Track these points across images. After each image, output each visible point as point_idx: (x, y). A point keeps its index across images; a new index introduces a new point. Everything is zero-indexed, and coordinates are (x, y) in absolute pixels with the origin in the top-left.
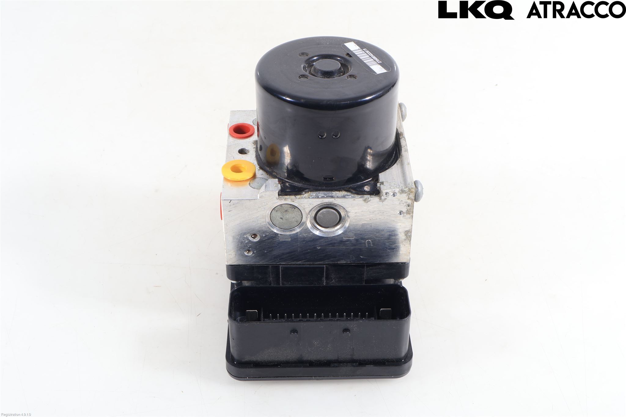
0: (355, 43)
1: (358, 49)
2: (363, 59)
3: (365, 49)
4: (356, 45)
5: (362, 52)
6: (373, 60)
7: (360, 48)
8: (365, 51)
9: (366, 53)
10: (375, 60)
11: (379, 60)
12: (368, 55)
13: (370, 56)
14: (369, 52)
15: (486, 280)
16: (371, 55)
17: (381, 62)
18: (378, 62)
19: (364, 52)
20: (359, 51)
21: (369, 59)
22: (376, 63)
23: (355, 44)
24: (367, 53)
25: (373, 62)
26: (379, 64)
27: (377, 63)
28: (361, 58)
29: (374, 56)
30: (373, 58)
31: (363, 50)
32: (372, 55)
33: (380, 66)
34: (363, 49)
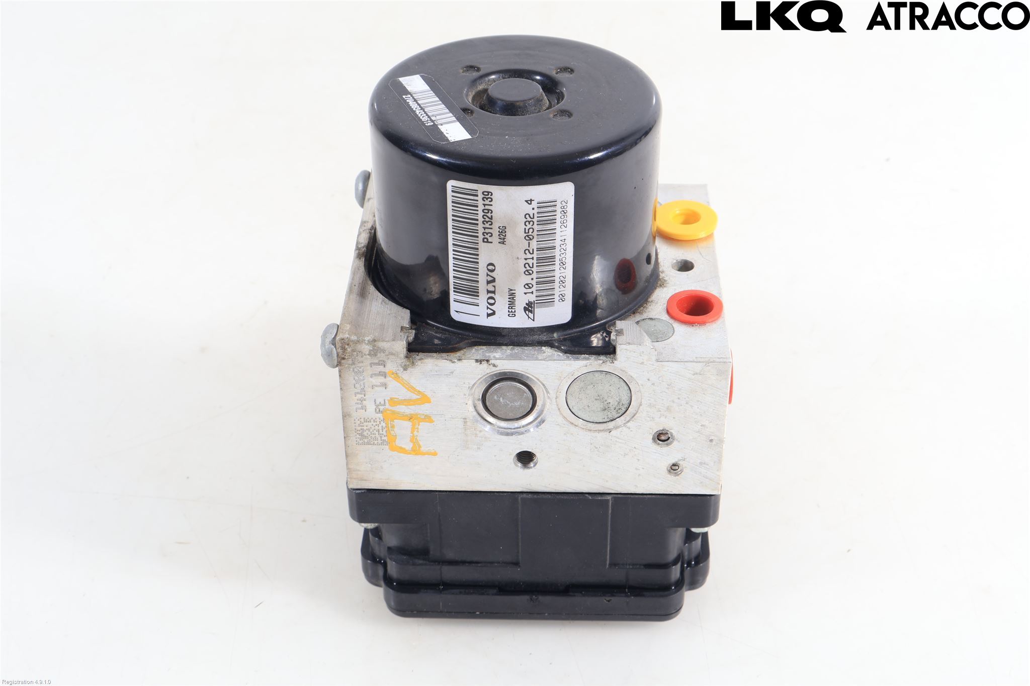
0: (447, 137)
1: (444, 126)
2: (439, 104)
3: (429, 124)
4: (445, 133)
5: (438, 117)
6: (418, 102)
7: (439, 127)
8: (431, 120)
9: (429, 117)
10: (415, 100)
11: (407, 101)
12: (425, 113)
13: (422, 109)
14: (421, 118)
15: (849, 551)
16: (420, 113)
17: (404, 97)
18: (410, 96)
19: (433, 118)
20: (443, 121)
21: (425, 103)
22: (414, 95)
23: (447, 135)
24: (427, 115)
25: (420, 97)
26: (410, 93)
27: (412, 96)
28: (443, 106)
29: (414, 109)
30: (419, 104)
31: (433, 121)
32: (417, 112)
33: (409, 89)
34: (432, 124)
